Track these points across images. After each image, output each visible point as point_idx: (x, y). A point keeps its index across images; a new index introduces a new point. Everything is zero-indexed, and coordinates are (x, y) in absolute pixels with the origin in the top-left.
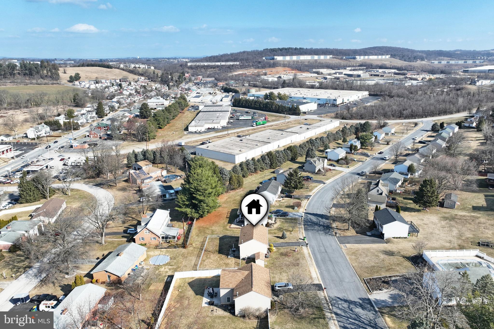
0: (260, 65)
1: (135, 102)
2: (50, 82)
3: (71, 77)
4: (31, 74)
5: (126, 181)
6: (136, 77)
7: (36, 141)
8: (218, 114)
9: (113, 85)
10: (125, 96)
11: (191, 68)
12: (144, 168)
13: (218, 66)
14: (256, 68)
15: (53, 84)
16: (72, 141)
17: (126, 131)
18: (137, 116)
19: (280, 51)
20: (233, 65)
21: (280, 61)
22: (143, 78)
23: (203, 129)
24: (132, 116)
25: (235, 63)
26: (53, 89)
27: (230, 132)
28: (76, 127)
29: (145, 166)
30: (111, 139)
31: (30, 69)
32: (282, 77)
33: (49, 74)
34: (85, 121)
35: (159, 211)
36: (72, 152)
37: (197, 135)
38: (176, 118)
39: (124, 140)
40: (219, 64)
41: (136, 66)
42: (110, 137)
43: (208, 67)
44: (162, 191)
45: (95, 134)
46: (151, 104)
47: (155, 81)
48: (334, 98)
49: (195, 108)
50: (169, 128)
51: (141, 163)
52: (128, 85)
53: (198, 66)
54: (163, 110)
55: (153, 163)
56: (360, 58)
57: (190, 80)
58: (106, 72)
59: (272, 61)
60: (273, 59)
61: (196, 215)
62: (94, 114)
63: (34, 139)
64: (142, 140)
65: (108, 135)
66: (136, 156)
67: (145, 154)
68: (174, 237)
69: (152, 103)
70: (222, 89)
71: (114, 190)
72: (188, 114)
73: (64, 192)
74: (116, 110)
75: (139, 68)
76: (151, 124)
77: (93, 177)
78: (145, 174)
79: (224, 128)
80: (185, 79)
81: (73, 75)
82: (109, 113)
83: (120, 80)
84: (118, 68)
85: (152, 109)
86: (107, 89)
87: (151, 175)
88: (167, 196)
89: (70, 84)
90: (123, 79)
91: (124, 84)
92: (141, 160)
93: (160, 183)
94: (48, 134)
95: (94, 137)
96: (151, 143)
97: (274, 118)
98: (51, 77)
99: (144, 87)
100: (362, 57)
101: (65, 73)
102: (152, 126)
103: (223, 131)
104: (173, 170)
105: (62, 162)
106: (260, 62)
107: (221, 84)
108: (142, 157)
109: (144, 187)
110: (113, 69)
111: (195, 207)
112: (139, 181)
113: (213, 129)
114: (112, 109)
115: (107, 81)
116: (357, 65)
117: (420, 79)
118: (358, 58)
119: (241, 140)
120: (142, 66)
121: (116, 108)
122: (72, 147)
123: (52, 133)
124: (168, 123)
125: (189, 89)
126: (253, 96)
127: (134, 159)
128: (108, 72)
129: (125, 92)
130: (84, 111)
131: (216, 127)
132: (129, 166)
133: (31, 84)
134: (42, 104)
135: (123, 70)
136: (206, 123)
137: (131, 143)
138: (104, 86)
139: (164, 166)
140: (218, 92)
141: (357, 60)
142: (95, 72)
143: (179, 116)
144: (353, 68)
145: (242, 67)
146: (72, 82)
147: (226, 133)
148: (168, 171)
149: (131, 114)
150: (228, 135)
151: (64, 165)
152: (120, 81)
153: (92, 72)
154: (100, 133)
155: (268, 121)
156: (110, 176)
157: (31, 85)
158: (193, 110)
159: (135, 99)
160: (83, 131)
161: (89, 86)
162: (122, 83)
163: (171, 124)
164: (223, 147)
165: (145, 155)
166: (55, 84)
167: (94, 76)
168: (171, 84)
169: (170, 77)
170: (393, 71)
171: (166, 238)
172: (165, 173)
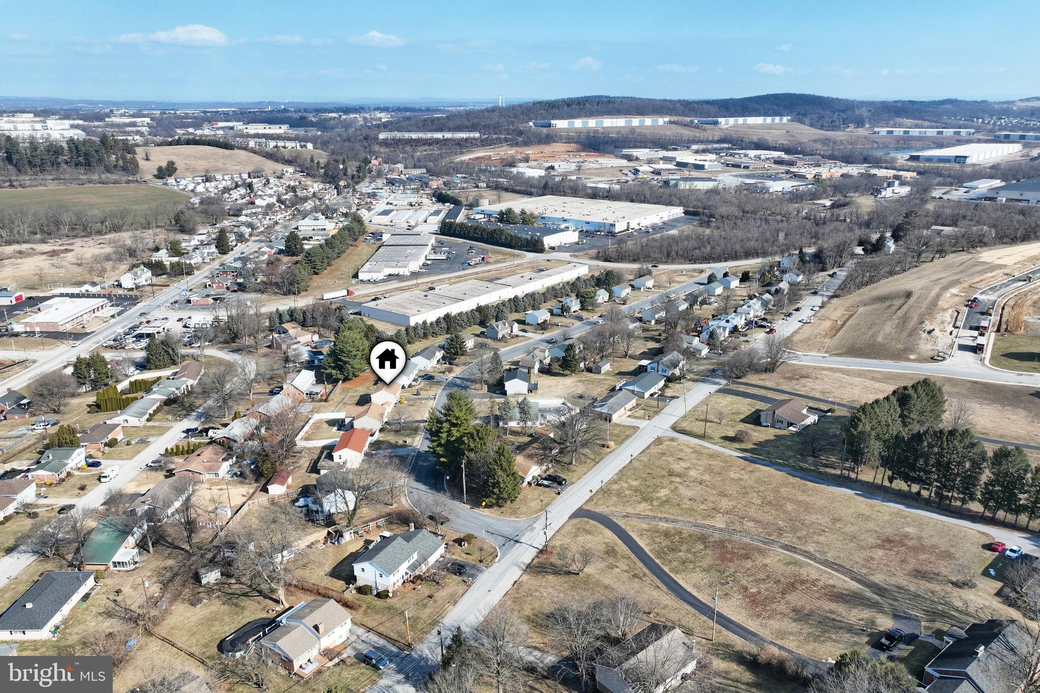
0: (520, 139)
1: (277, 223)
2: (125, 178)
3: (160, 169)
4: (88, 164)
5: (269, 347)
6: (279, 167)
7: (135, 292)
8: (409, 250)
9: (237, 186)
10: (260, 210)
11: (385, 143)
12: (291, 331)
13: (437, 141)
14: (511, 146)
15: (128, 182)
16: (188, 294)
17: (265, 279)
18: (280, 252)
19: (566, 108)
20: (467, 140)
21: (561, 130)
22: (291, 169)
23: (380, 276)
24: (273, 251)
25: (472, 135)
26: (130, 193)
27: (420, 281)
28: (189, 271)
29: (292, 329)
30: (243, 291)
31: (86, 154)
32: (556, 167)
33: (121, 163)
34: (200, 260)
35: (304, 372)
36: (190, 309)
37: (371, 285)
38: (344, 256)
39: (263, 292)
40: (439, 135)
41: (279, 144)
42: (242, 288)
43: (419, 142)
44: (310, 356)
45: (219, 282)
46: (304, 228)
47: (313, 176)
48: (612, 222)
49: (377, 236)
50: (330, 274)
51: (286, 326)
52: (265, 185)
53: (400, 140)
54: (321, 246)
55: (303, 326)
56: (727, 123)
57: (379, 174)
58: (222, 157)
59: (545, 130)
60: (549, 125)
61: (341, 376)
62: (213, 249)
63: (132, 289)
64: (288, 293)
65: (239, 284)
66: (280, 316)
67: (292, 313)
68: (317, 394)
69: (306, 226)
70: (434, 195)
71: (256, 357)
72: (363, 248)
73: (194, 358)
74: (247, 240)
75: (284, 147)
76: (302, 270)
77: (227, 342)
78: (292, 339)
79: (415, 275)
80: (370, 171)
81: (164, 164)
82: (236, 245)
83: (249, 174)
84: (245, 149)
85: (305, 239)
86: (226, 195)
87: (299, 339)
88: (316, 362)
89: (159, 183)
90: (254, 172)
91: (257, 183)
92: (288, 322)
93: (309, 348)
94: (150, 282)
95: (218, 287)
96: (302, 297)
97: (500, 257)
98: (124, 169)
99: (293, 189)
100: (732, 121)
101: (147, 159)
102: (303, 272)
103: (411, 280)
104: (327, 335)
105: (180, 322)
106: (521, 133)
107: (435, 183)
108: (288, 317)
109: (291, 353)
110: (236, 151)
111: (341, 368)
112: (284, 347)
113: (397, 277)
114: (241, 238)
115: (226, 177)
116: (716, 138)
117: (810, 177)
118: (723, 123)
119: (426, 296)
120: (290, 145)
121: (247, 236)
122: (189, 301)
123: (155, 280)
124: (329, 264)
125: (374, 195)
126: (482, 212)
127: (277, 321)
128: (227, 156)
129: (258, 202)
130: (195, 240)
131: (401, 273)
132: (271, 329)
133: (89, 182)
134: (124, 228)
135: (255, 152)
136: (386, 266)
137: (273, 297)
138: (221, 186)
139: (316, 329)
140: (426, 201)
141: (720, 126)
142: (202, 158)
143: (348, 251)
144: (702, 147)
145: (484, 143)
146: (162, 178)
147: (414, 282)
148: (321, 336)
149: (272, 248)
150: (418, 285)
151: (185, 326)
152: (249, 177)
153: (196, 158)
154: (226, 280)
155: (488, 263)
156: (247, 341)
157: (91, 185)
158: (372, 241)
159: (278, 217)
160: (199, 277)
161: (195, 187)
162: (255, 181)
163: (333, 267)
164: (398, 305)
165: (292, 315)
166: (132, 182)
167: (202, 165)
168: (342, 183)
169: (341, 167)
170: (776, 154)
171: (310, 394)
172: (316, 338)
